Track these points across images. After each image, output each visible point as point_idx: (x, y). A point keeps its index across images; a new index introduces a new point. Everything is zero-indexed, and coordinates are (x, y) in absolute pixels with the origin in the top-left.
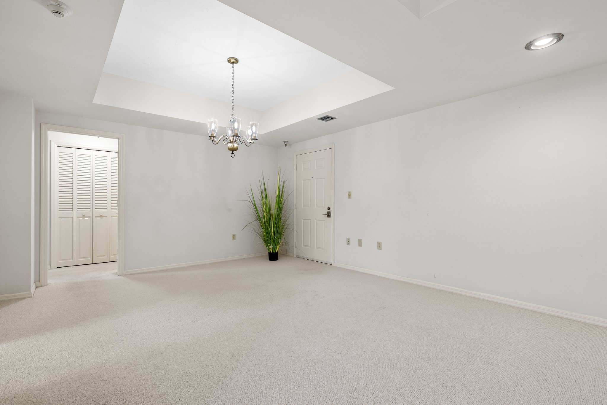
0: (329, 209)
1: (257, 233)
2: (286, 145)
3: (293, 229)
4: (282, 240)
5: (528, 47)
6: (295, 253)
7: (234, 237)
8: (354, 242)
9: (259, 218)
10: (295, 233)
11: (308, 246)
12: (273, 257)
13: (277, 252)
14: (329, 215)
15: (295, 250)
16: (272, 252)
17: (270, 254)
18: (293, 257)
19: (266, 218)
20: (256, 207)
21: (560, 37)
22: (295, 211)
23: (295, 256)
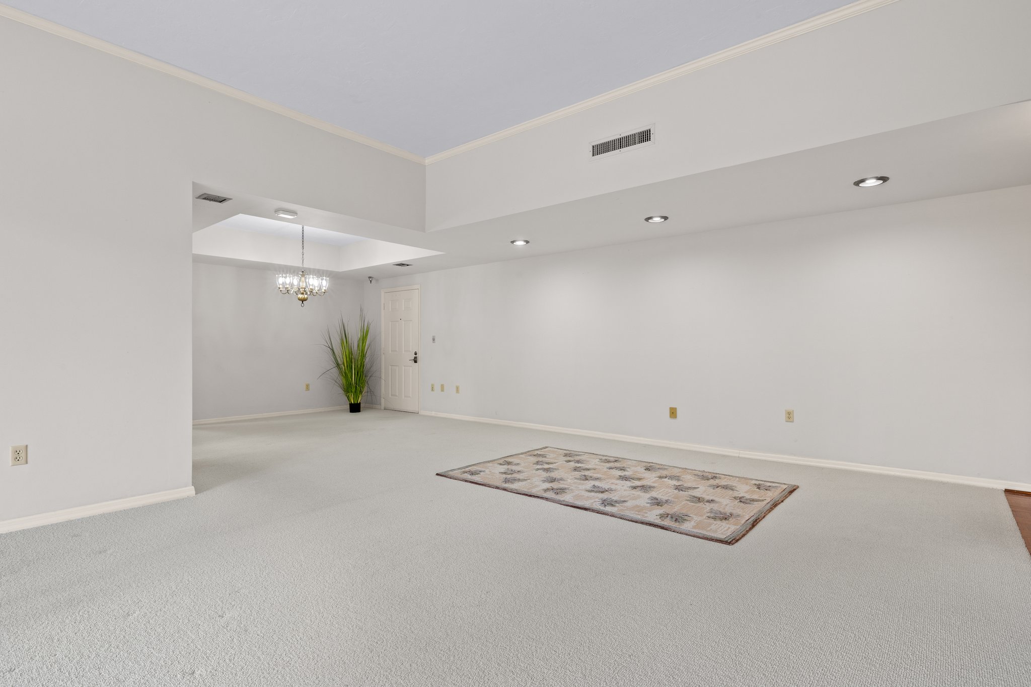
0: (416, 354)
1: (336, 381)
2: (371, 281)
3: (381, 378)
4: (365, 389)
5: (513, 242)
6: (382, 404)
7: (308, 386)
8: (437, 388)
9: (338, 365)
10: (383, 382)
11: (396, 395)
12: (355, 408)
13: (360, 403)
14: (416, 362)
15: (383, 401)
16: (353, 402)
17: (351, 405)
18: (381, 409)
19: (346, 365)
20: (334, 352)
21: (527, 242)
22: (383, 357)
23: (383, 408)
